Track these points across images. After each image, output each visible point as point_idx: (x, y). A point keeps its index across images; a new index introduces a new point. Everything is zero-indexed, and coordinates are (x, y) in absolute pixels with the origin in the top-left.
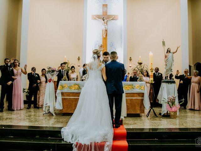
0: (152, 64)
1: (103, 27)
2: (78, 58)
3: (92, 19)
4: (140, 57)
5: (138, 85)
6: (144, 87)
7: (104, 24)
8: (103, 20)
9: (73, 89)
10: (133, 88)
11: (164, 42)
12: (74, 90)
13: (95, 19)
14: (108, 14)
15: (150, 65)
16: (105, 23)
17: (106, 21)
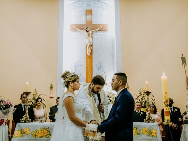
0: (166, 93)
1: (87, 42)
2: (50, 86)
3: (70, 30)
4: (147, 82)
5: (146, 129)
6: (156, 131)
7: (88, 37)
8: (86, 32)
9: (39, 136)
10: (138, 134)
11: (185, 58)
12: (41, 137)
13: (75, 30)
14: (94, 23)
15: (164, 95)
16: (89, 35)
17: (90, 32)
